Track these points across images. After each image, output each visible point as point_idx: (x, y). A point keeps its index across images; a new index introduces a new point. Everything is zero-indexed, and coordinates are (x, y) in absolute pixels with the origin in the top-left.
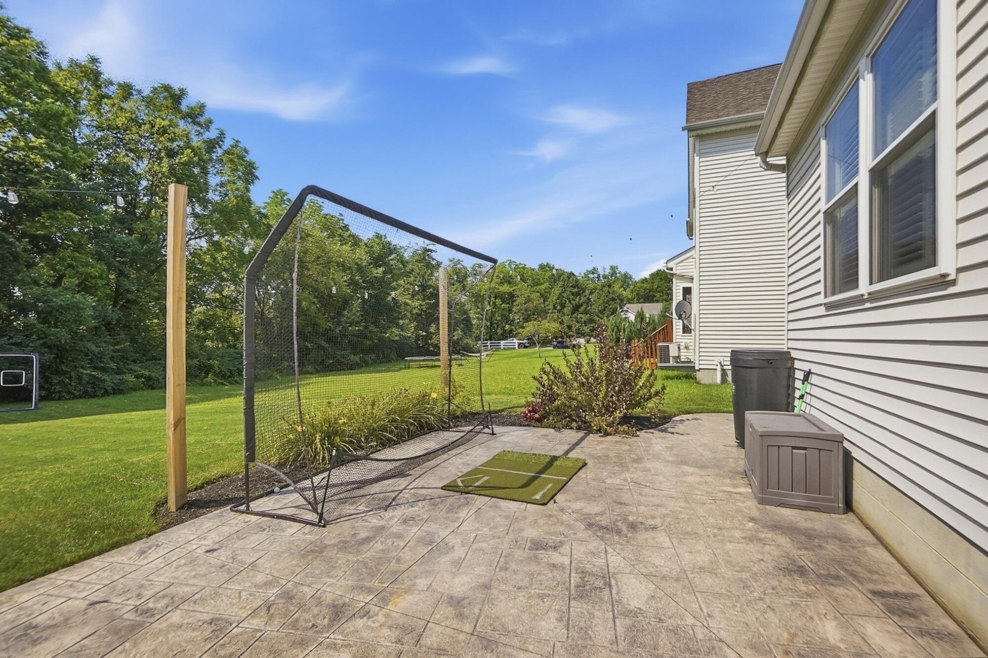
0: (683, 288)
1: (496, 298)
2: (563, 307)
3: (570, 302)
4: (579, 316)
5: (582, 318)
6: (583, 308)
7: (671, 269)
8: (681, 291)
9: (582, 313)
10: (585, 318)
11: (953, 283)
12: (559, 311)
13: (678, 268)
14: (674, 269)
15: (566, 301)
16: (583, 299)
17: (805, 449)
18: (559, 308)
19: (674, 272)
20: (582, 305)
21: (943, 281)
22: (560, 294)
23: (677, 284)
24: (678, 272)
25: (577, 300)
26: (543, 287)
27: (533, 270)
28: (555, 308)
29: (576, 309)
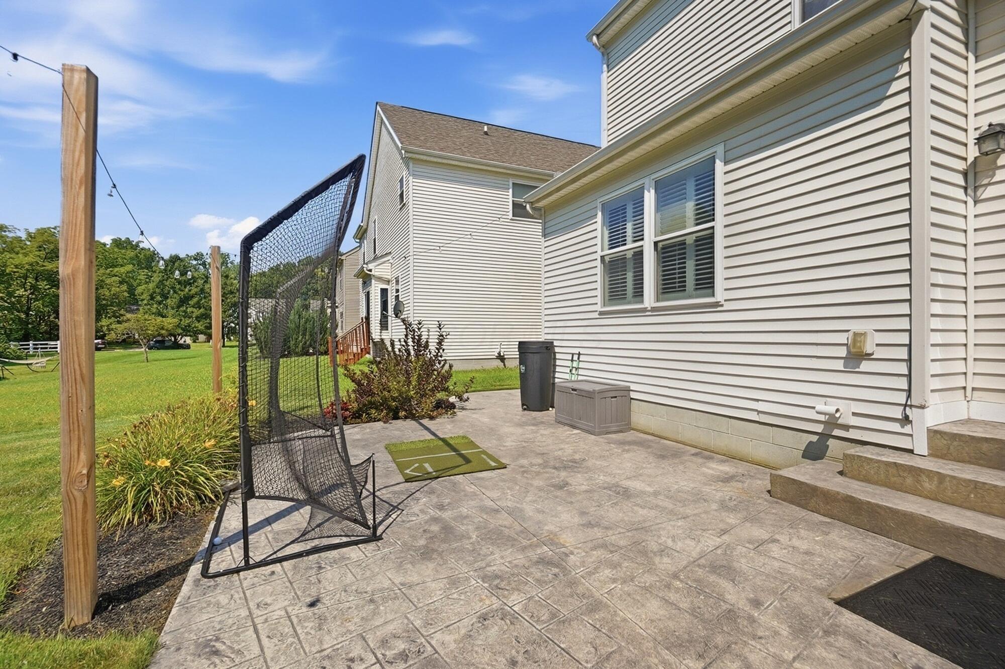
0: (381, 289)
1: (36, 279)
2: (165, 297)
3: (175, 292)
4: (189, 310)
5: (193, 312)
6: (195, 300)
7: (370, 270)
8: (379, 292)
9: (193, 307)
10: (197, 312)
11: (722, 306)
12: (160, 303)
13: (376, 270)
14: (373, 270)
15: (169, 291)
16: (194, 290)
17: (616, 397)
18: (159, 298)
19: (373, 273)
20: (193, 297)
21: (717, 304)
22: (160, 281)
23: (376, 285)
24: (376, 274)
25: (187, 290)
26: (122, 270)
27: (105, 245)
28: (152, 298)
29: (184, 301)
